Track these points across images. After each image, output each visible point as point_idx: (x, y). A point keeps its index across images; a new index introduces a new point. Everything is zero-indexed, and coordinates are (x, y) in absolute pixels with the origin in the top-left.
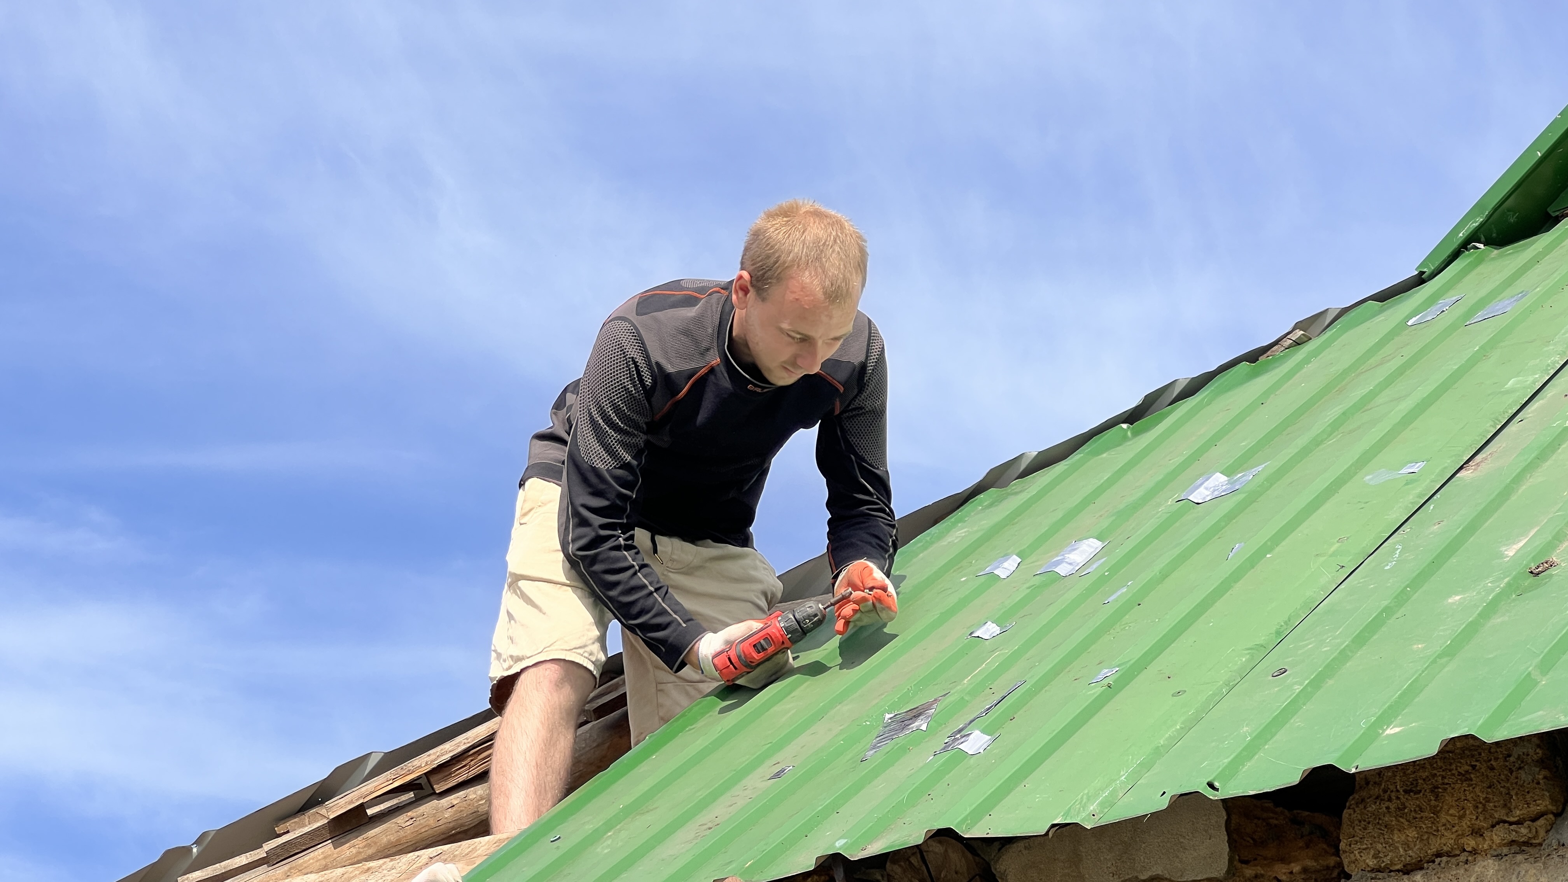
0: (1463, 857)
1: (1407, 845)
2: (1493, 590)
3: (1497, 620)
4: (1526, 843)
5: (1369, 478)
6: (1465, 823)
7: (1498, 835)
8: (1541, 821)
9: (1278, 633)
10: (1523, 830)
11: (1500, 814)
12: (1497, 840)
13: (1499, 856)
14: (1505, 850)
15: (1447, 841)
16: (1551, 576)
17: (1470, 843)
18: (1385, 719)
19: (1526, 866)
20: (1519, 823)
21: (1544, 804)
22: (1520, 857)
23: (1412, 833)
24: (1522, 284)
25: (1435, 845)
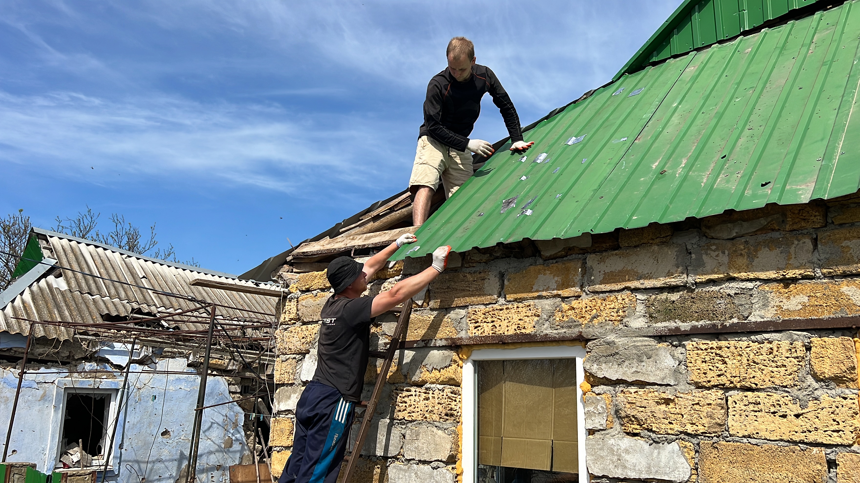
0: (649, 245)
1: (635, 242)
2: (652, 178)
3: (655, 187)
4: (665, 242)
5: (613, 141)
6: (650, 237)
7: (658, 240)
8: (668, 237)
9: (599, 186)
10: (664, 239)
11: (658, 235)
12: (657, 241)
13: (658, 245)
14: (660, 244)
15: (645, 241)
16: (665, 174)
17: (651, 242)
18: (632, 215)
19: (665, 248)
20: (663, 237)
21: (669, 233)
22: (663, 246)
23: (637, 239)
24: (639, 86)
25: (642, 241)
